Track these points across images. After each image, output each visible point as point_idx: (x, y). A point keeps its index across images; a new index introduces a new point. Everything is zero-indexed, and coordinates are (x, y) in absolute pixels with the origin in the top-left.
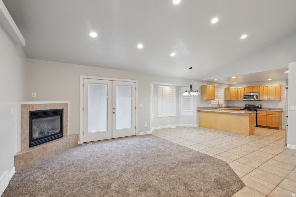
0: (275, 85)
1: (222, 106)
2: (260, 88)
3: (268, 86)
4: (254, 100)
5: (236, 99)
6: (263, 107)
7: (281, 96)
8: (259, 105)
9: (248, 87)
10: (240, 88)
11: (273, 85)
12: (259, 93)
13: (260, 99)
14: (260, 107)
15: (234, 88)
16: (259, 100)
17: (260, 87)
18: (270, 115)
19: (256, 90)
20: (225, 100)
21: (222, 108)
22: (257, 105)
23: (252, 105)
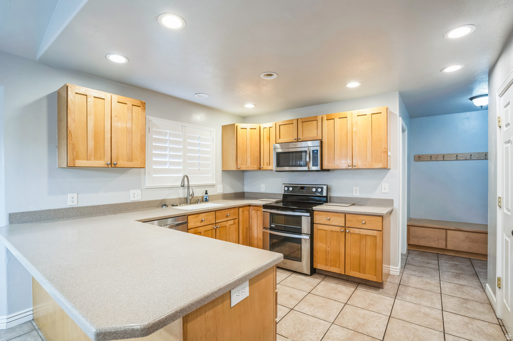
0: (368, 110)
1: (206, 193)
2: (325, 122)
3: (348, 113)
4: (306, 168)
5: (255, 167)
6: (334, 194)
7: (389, 153)
8: (322, 188)
9: (290, 123)
10: (268, 125)
11: (362, 112)
12: (322, 142)
13: (325, 167)
14: (324, 194)
15: (248, 126)
16: (322, 170)
17: (325, 118)
18: (357, 231)
19: (311, 131)
20: (222, 171)
21: (207, 200)
22: (317, 188)
23: (302, 188)
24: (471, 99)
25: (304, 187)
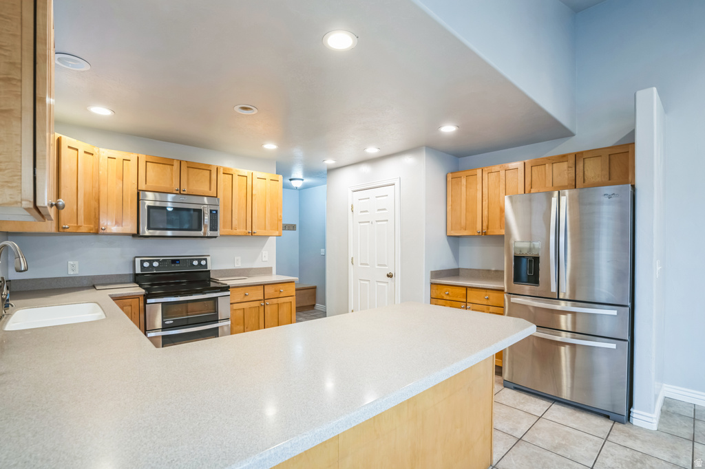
8: (207, 261)
9: (166, 163)
14: (208, 267)
17: (221, 171)
18: (275, 301)
19: (201, 183)
22: (199, 260)
23: (174, 262)
24: (291, 180)
25: (178, 260)
